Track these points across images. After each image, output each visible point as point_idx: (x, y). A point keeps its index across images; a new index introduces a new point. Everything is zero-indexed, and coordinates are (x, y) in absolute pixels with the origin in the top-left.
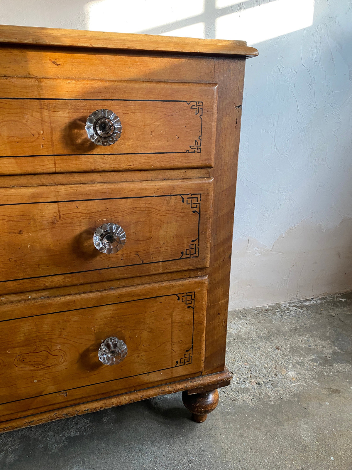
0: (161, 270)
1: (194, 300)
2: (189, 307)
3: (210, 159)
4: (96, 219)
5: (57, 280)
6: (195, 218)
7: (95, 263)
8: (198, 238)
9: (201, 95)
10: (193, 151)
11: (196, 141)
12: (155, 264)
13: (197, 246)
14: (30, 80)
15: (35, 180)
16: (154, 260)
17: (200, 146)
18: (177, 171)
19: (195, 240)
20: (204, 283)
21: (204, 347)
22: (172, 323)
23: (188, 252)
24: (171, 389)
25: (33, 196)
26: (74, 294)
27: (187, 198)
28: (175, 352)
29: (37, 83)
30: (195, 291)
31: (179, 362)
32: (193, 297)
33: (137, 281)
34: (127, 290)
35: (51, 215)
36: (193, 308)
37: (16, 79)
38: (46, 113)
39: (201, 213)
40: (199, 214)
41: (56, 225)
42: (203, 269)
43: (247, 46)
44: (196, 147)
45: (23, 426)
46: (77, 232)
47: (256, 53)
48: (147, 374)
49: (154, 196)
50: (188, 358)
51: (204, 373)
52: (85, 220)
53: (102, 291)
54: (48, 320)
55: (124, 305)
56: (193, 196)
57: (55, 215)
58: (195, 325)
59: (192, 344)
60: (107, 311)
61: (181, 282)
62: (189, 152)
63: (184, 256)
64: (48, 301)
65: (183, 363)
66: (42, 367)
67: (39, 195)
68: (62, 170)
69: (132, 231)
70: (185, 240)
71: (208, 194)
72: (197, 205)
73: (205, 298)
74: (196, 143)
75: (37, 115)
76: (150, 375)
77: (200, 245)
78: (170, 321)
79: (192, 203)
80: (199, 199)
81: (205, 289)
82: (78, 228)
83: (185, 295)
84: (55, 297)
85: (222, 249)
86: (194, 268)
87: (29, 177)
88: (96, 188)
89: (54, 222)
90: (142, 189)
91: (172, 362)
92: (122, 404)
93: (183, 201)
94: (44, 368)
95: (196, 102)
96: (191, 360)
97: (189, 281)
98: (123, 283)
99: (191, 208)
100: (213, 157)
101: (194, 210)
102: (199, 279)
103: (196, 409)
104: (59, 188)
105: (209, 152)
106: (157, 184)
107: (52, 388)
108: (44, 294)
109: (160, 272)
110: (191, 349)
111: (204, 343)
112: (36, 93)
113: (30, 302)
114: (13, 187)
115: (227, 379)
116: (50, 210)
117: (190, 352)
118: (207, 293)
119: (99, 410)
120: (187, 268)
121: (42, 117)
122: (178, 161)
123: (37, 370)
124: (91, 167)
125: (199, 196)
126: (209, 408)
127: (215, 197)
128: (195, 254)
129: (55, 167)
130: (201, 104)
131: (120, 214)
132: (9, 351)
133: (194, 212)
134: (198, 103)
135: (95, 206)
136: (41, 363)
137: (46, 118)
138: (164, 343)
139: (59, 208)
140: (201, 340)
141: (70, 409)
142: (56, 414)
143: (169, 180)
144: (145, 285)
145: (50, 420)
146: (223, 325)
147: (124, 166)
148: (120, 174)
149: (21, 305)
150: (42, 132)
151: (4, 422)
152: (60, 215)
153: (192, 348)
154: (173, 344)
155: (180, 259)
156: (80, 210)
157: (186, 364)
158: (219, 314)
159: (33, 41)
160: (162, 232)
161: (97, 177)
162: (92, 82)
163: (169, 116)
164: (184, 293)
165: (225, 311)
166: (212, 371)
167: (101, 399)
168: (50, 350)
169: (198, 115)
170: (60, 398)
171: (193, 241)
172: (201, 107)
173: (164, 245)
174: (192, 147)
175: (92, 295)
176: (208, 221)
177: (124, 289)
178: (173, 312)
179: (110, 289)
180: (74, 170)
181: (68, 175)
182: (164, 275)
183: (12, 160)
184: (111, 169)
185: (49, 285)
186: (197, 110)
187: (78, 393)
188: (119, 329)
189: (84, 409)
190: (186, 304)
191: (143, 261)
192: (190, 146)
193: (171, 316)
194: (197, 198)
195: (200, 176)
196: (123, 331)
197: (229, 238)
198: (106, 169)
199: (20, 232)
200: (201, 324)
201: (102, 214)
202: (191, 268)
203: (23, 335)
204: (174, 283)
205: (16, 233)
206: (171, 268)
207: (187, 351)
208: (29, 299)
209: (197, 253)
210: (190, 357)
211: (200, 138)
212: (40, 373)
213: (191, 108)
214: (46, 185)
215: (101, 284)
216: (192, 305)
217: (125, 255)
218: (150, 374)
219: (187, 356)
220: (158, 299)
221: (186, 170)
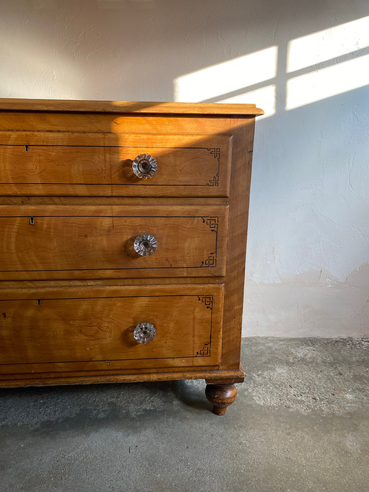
0: (185, 274)
1: (212, 302)
2: (208, 308)
3: (225, 191)
4: (138, 231)
5: (109, 273)
6: (213, 236)
7: (136, 263)
8: (216, 251)
9: (219, 144)
10: (212, 184)
11: (214, 177)
12: (181, 269)
13: (215, 258)
14: (99, 134)
15: (98, 201)
16: (180, 266)
17: (218, 181)
18: (200, 198)
19: (213, 253)
20: (221, 289)
21: (220, 343)
22: (194, 319)
23: (207, 262)
24: (191, 376)
25: (96, 211)
26: (120, 285)
27: (207, 220)
28: (196, 344)
29: (103, 136)
30: (213, 295)
31: (199, 353)
32: (211, 299)
33: (167, 281)
34: (158, 287)
35: (107, 226)
36: (212, 309)
37: (90, 134)
38: (108, 156)
39: (218, 232)
40: (217, 232)
41: (110, 233)
42: (220, 277)
43: (256, 107)
44: (214, 182)
45: (77, 383)
46: (125, 239)
47: (262, 113)
48: (173, 359)
49: (181, 217)
50: (207, 351)
51: (221, 367)
52: (131, 231)
53: (140, 285)
54: (101, 302)
55: (156, 299)
56: (211, 219)
57: (110, 226)
58: (212, 323)
59: (210, 339)
60: (143, 302)
61: (202, 286)
62: (209, 186)
63: (204, 265)
64: (102, 288)
65: (202, 354)
66: (93, 339)
67: (101, 211)
68: (117, 195)
69: (164, 242)
70: (205, 252)
71: (224, 217)
72: (215, 226)
73: (222, 301)
74: (215, 178)
75: (102, 157)
76: (176, 360)
77: (217, 257)
78: (192, 316)
79: (211, 224)
80: (216, 221)
81: (221, 294)
82: (125, 237)
83: (205, 297)
84: (107, 286)
85: (237, 263)
86: (212, 276)
87: (94, 198)
88: (139, 208)
89: (109, 231)
90: (172, 211)
91: (193, 352)
92: (151, 380)
93: (204, 222)
94: (95, 339)
95: (215, 149)
96: (209, 353)
97: (208, 286)
98: (156, 281)
99: (210, 227)
100: (228, 190)
101: (213, 229)
102: (216, 286)
103: (215, 400)
104: (114, 207)
105: (225, 186)
106: (184, 208)
107: (99, 357)
108: (99, 282)
109: (184, 276)
110: (209, 344)
111: (221, 340)
112: (102, 142)
113: (89, 287)
114: (84, 205)
115: (241, 376)
116: (107, 222)
117: (209, 346)
118: (223, 298)
119: (133, 382)
120: (206, 275)
121: (105, 158)
122: (200, 191)
123: (90, 340)
124: (137, 193)
125: (216, 219)
126: (225, 401)
127: (230, 220)
128: (213, 264)
129: (112, 193)
130: (218, 150)
131: (155, 228)
132: (72, 322)
133: (212, 231)
134: (216, 149)
135: (138, 221)
136: (93, 335)
137: (108, 159)
138: (187, 334)
139: (113, 221)
140: (218, 337)
141: (112, 377)
142: (101, 378)
143: (194, 205)
144: (173, 285)
145: (96, 382)
146: (238, 328)
147: (160, 193)
148: (158, 199)
149: (82, 289)
150: (104, 168)
151: (64, 377)
152: (113, 226)
153: (210, 342)
154: (194, 337)
155: (201, 267)
156: (127, 224)
157: (205, 356)
158: (234, 318)
159: (102, 110)
160: (186, 245)
161: (141, 201)
162: (140, 135)
163: (193, 159)
164: (203, 295)
165: (240, 315)
166: (228, 367)
167: (135, 374)
168: (100, 326)
169: (217, 158)
170: (105, 366)
171: (211, 254)
172: (219, 152)
173: (188, 255)
174: (211, 182)
175: (132, 288)
176: (224, 238)
177: (156, 286)
178: (194, 310)
179: (146, 285)
180: (125, 195)
181: (121, 198)
182: (189, 279)
183: (84, 186)
184: (151, 196)
185: (103, 276)
186: (216, 154)
187: (118, 365)
188: (151, 317)
189: (122, 379)
190: (206, 305)
191: (171, 266)
192: (210, 181)
193: (193, 313)
194: (215, 220)
195: (218, 203)
196: (155, 319)
197: (243, 254)
198: (147, 195)
199: (86, 236)
200: (218, 323)
201: (143, 227)
202: (209, 275)
203: (82, 311)
204: (196, 286)
205: (83, 236)
206: (194, 273)
207: (206, 345)
208: (89, 285)
209: (215, 263)
210: (209, 351)
211: (218, 175)
212: (92, 343)
213: (211, 153)
214: (106, 205)
215: (140, 280)
216: (210, 306)
217: (158, 260)
218: (174, 359)
219: (206, 349)
220: (182, 297)
221: (207, 199)
